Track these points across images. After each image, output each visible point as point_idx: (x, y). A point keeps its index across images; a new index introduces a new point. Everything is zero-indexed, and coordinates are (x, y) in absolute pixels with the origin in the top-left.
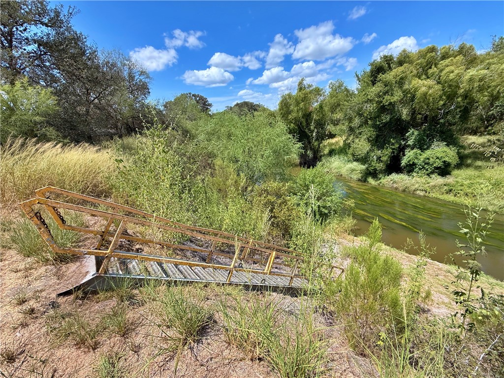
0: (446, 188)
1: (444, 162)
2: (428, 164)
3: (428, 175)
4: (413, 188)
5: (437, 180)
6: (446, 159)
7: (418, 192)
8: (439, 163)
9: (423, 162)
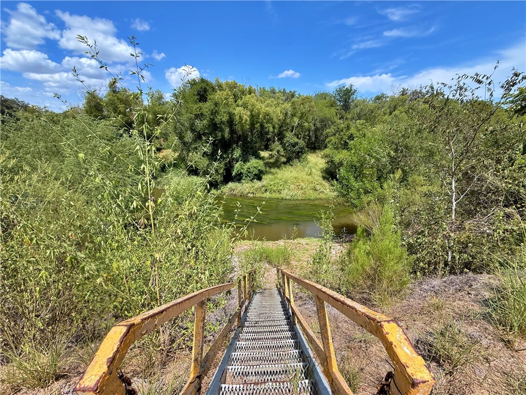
0: (263, 188)
1: (259, 170)
2: (249, 172)
3: (251, 181)
4: (246, 192)
5: (258, 184)
6: (260, 168)
7: (249, 195)
8: (256, 172)
9: (247, 171)
